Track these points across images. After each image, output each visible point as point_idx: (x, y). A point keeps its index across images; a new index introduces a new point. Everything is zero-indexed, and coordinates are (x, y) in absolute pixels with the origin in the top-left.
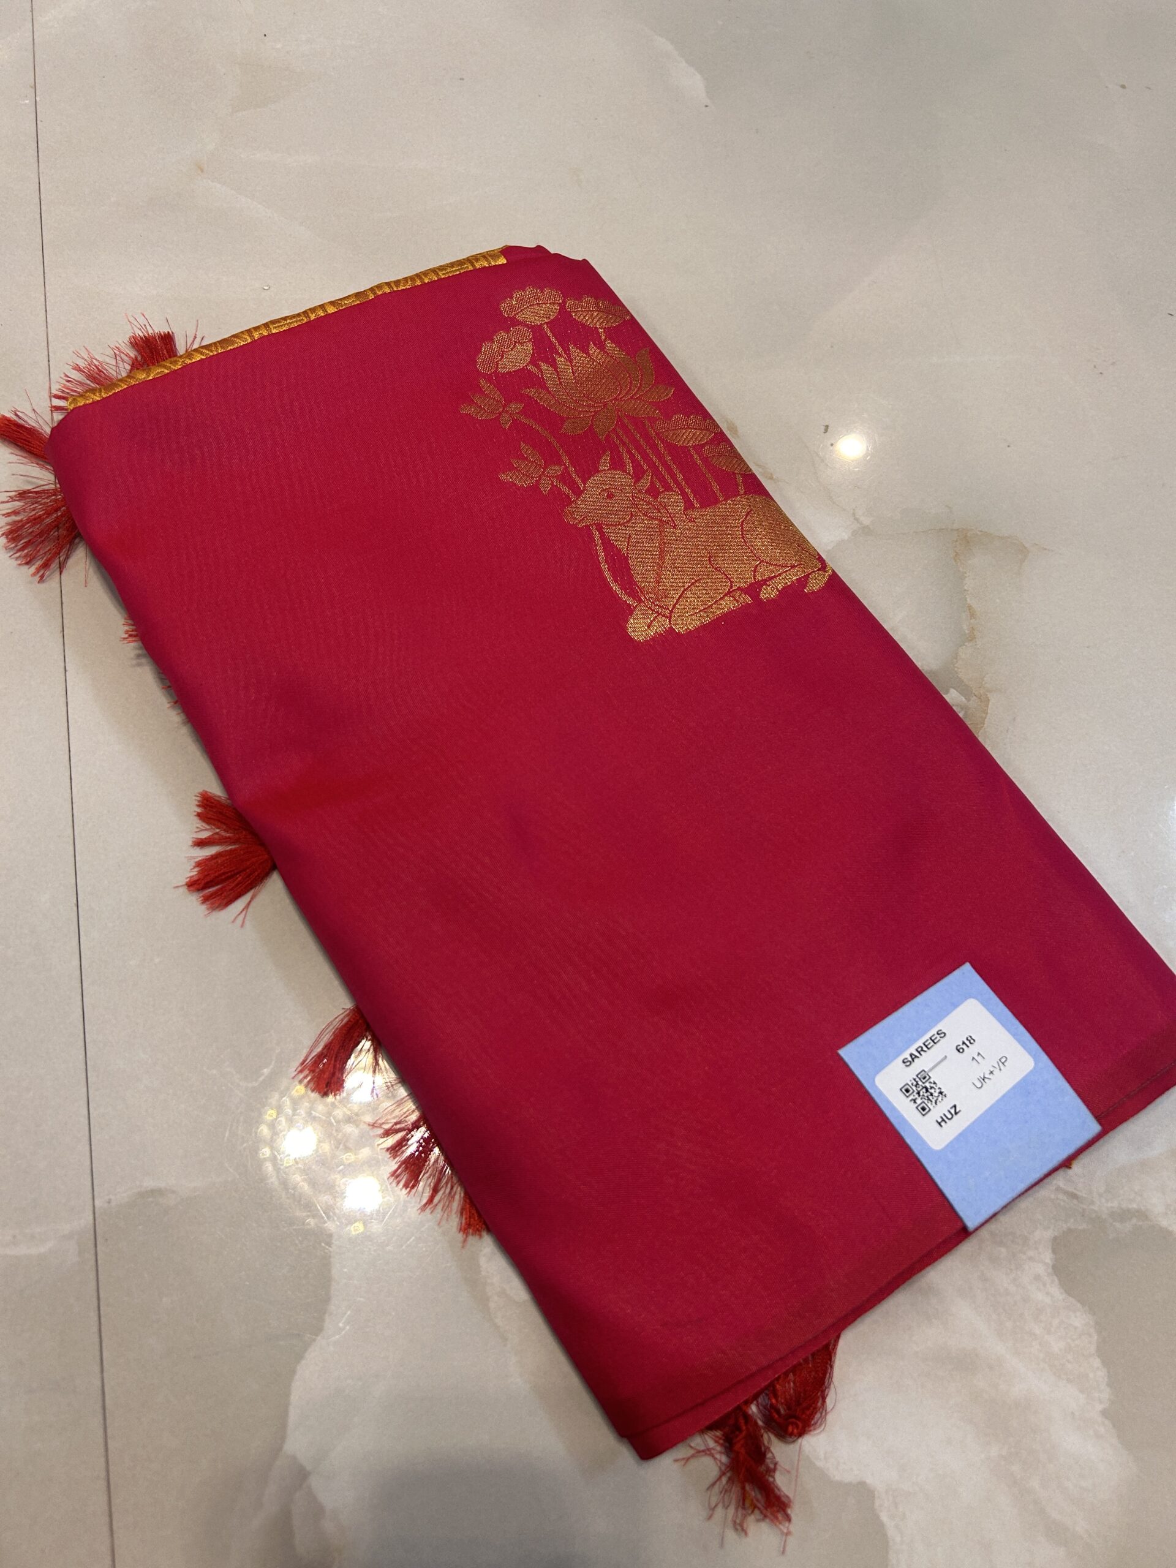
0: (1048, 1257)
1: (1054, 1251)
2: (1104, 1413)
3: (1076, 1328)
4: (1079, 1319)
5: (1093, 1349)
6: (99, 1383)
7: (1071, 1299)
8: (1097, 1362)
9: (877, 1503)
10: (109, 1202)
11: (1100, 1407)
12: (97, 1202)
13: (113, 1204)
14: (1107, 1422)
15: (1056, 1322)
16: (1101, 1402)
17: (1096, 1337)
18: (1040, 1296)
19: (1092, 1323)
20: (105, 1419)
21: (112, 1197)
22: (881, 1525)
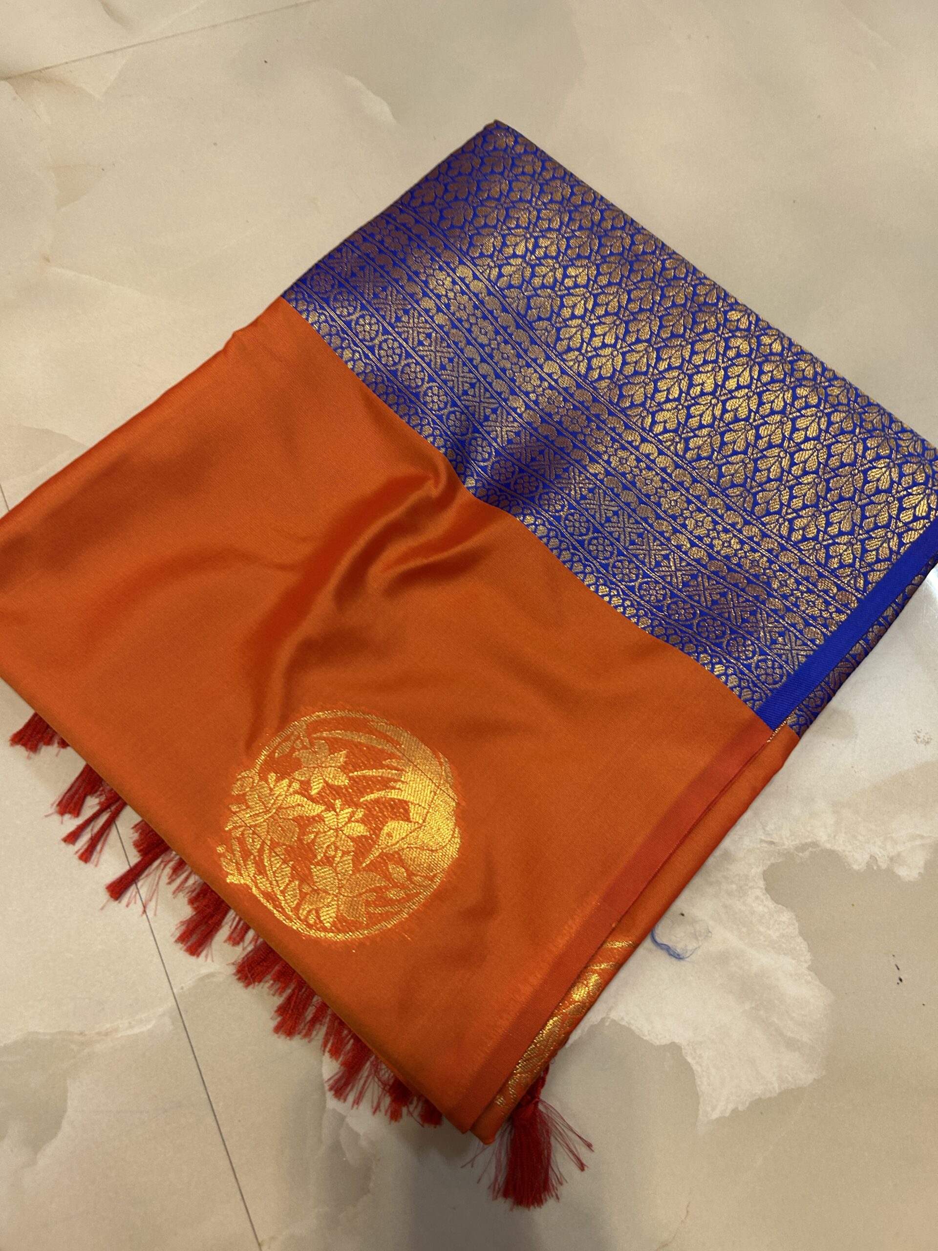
0: (762, 884)
1: (765, 880)
2: (809, 968)
3: (784, 922)
4: (786, 916)
5: (797, 932)
6: (206, 1096)
7: (780, 906)
8: (800, 939)
9: (684, 1052)
10: (182, 988)
11: (806, 965)
12: (175, 991)
13: (185, 989)
14: (811, 973)
15: (772, 922)
16: (806, 962)
17: (797, 925)
18: (761, 908)
19: (794, 917)
20: (215, 1116)
21: (183, 985)
22: (688, 1064)
